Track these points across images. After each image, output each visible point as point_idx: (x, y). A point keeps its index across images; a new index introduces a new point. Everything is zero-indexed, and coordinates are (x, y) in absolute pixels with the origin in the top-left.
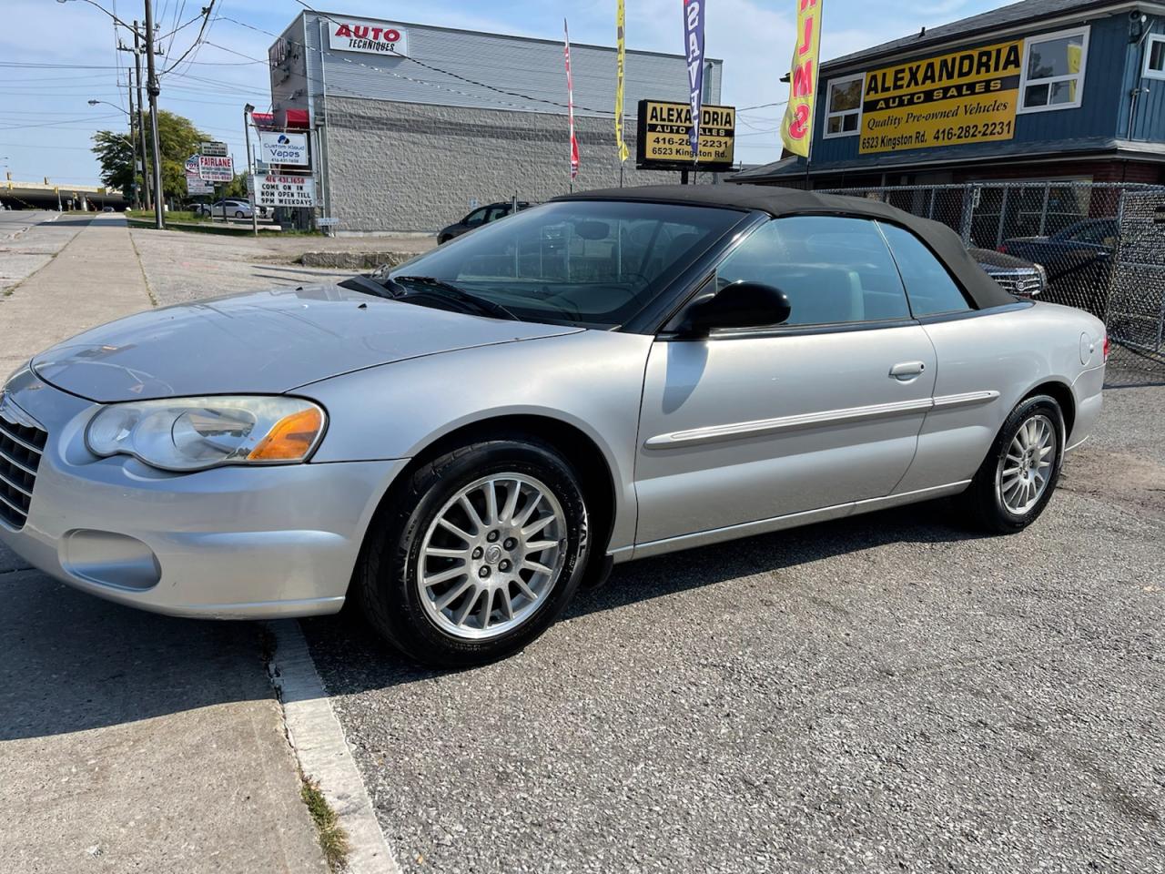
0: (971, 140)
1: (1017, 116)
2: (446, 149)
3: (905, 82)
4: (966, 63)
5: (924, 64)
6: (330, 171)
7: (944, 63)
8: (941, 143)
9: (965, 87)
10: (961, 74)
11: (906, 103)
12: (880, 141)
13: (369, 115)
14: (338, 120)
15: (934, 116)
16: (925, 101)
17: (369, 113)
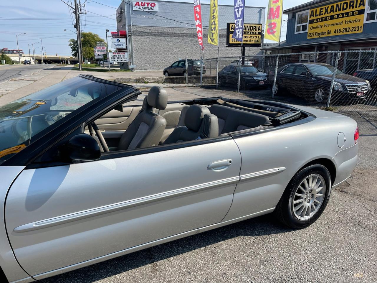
0: (347, 33)
1: (364, 24)
2: (171, 42)
3: (323, 13)
4: (345, 5)
5: (330, 6)
6: (133, 50)
7: (337, 5)
8: (336, 34)
9: (345, 14)
10: (343, 9)
11: (324, 20)
12: (315, 34)
14: (136, 34)
15: (334, 24)
16: (331, 19)
17: (146, 31)
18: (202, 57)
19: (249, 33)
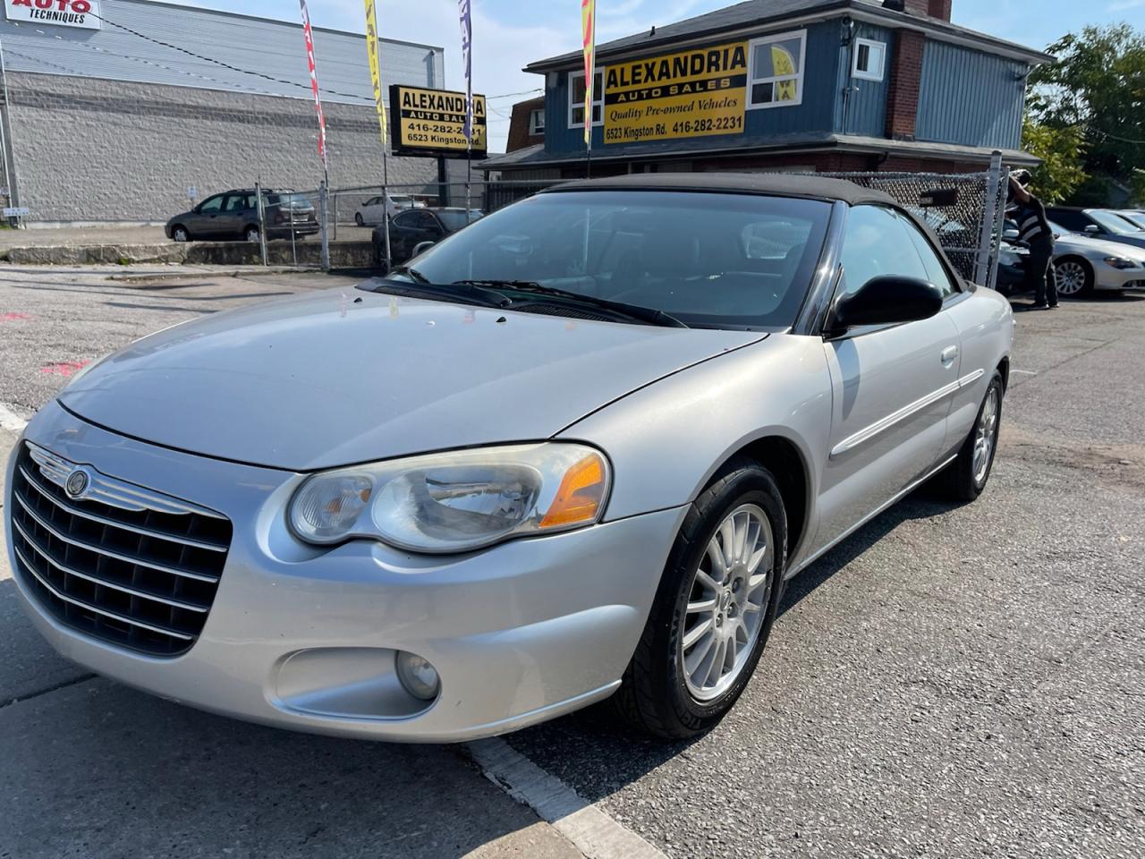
0: (706, 133)
1: (746, 112)
2: (154, 131)
3: (642, 77)
4: (698, 61)
5: (658, 61)
6: (14, 155)
7: (677, 61)
8: (679, 135)
9: (698, 85)
10: (694, 72)
11: (645, 96)
12: (623, 132)
13: (58, 92)
14: (21, 99)
15: (671, 110)
16: (662, 96)
17: (59, 91)
18: (322, 182)
19: (454, 118)
